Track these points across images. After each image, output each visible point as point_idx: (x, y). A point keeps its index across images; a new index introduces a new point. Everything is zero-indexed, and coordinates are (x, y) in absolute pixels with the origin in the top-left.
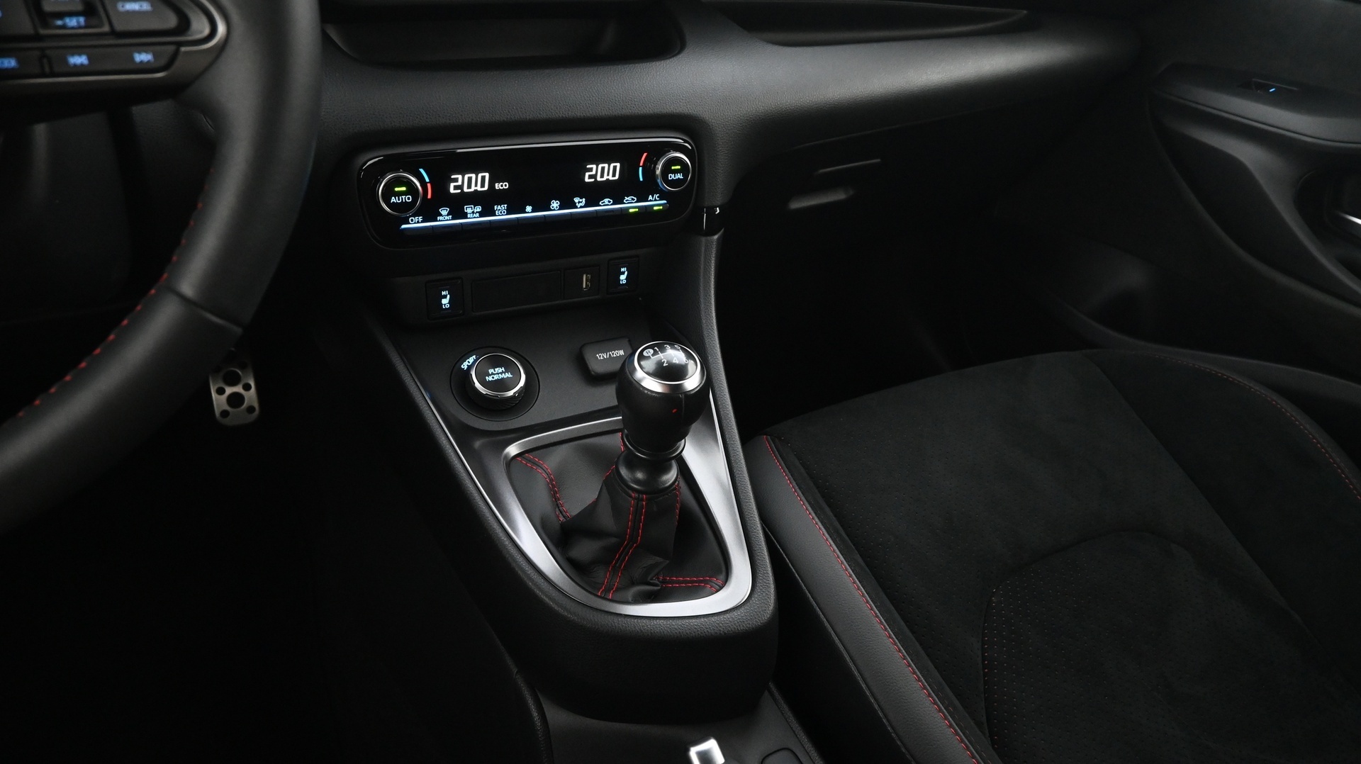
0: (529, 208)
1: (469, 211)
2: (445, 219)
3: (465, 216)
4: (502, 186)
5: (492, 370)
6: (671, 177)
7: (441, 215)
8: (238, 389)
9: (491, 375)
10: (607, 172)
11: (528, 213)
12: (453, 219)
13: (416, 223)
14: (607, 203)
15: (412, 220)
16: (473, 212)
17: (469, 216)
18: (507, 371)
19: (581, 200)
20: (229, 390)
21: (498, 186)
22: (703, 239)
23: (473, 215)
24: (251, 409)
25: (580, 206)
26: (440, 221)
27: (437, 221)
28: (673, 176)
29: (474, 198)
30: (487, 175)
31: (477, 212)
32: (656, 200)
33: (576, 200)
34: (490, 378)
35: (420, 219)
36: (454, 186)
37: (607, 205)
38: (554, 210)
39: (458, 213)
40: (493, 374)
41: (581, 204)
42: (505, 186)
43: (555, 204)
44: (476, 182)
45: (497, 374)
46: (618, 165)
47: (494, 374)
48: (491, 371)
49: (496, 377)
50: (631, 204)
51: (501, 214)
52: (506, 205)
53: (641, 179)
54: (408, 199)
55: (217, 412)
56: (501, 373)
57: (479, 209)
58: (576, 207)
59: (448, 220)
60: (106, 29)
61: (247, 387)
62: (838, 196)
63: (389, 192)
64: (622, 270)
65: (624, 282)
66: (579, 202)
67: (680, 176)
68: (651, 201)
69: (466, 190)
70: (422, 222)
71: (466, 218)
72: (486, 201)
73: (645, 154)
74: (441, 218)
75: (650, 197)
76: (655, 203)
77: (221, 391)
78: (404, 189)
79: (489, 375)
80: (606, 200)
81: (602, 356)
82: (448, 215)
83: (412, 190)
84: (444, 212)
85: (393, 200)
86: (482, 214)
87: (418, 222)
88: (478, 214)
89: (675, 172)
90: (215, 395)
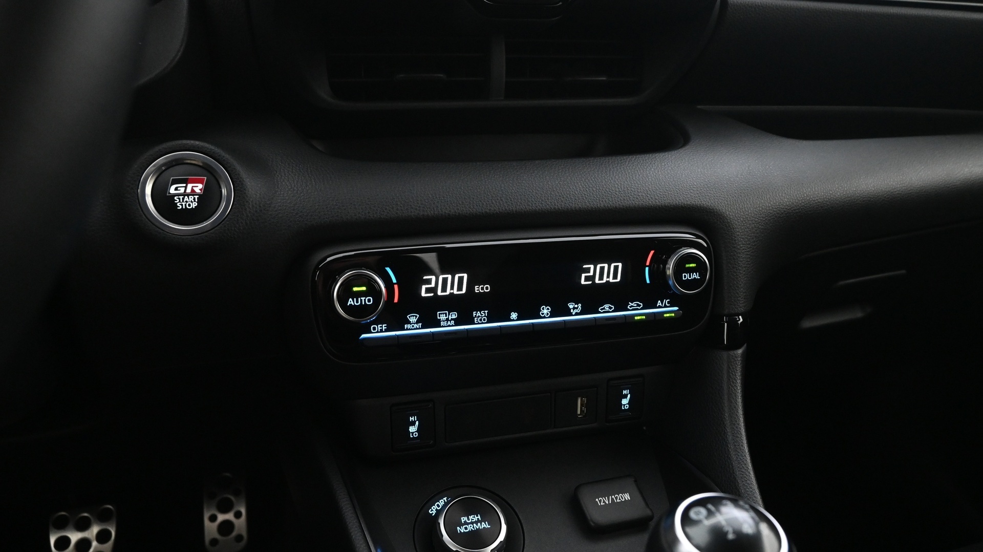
0: (514, 315)
1: (443, 317)
2: (413, 328)
3: (437, 324)
4: (482, 289)
5: (466, 518)
6: (686, 276)
7: (409, 323)
8: (230, 516)
9: (463, 525)
10: (607, 273)
11: (513, 320)
12: (423, 327)
13: (379, 332)
14: (607, 309)
15: (374, 329)
16: (447, 320)
17: (442, 324)
18: (483, 520)
19: (576, 306)
20: (221, 518)
21: (477, 289)
22: (725, 354)
23: (447, 323)
24: (239, 538)
25: (576, 314)
26: (407, 329)
27: (404, 329)
28: (687, 275)
29: (450, 303)
30: (465, 276)
31: (452, 319)
32: (666, 306)
33: (570, 306)
34: (462, 530)
35: (384, 327)
36: (426, 288)
37: (607, 312)
38: (544, 317)
39: (429, 320)
40: (466, 523)
41: (576, 311)
42: (487, 288)
43: (545, 310)
44: (452, 284)
45: (471, 523)
46: (620, 265)
47: (468, 524)
48: (464, 519)
49: (470, 528)
50: (637, 312)
51: (481, 323)
52: (486, 312)
53: (648, 281)
54: (368, 301)
55: (207, 540)
56: (476, 522)
57: (454, 315)
58: (571, 315)
59: (417, 329)
61: (238, 515)
63: (346, 292)
64: (625, 392)
65: (627, 407)
66: (574, 308)
67: (695, 276)
68: (660, 307)
69: (439, 293)
70: (386, 331)
71: (440, 326)
72: (464, 306)
73: (652, 252)
74: (409, 326)
76: (666, 310)
77: (213, 518)
78: (364, 289)
79: (461, 525)
80: (606, 307)
81: (603, 501)
82: (417, 323)
83: (373, 290)
84: (413, 319)
85: (351, 302)
86: (457, 322)
87: (381, 331)
88: (453, 322)
89: (691, 271)
90: (207, 522)
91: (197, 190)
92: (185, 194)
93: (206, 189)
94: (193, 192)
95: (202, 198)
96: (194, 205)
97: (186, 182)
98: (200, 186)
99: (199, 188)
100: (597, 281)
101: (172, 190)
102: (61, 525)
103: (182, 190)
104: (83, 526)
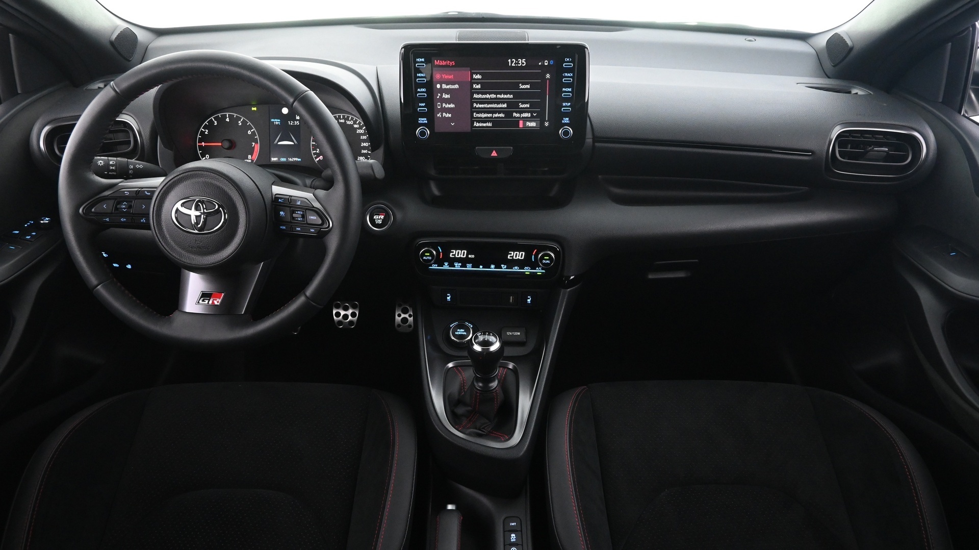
0: (481, 267)
1: (456, 265)
2: (446, 266)
3: (454, 266)
6: (544, 261)
8: (407, 316)
10: (519, 255)
12: (449, 267)
13: (435, 267)
15: (433, 266)
18: (465, 332)
19: (504, 266)
20: (403, 316)
21: (470, 256)
22: (563, 291)
23: (458, 266)
24: (410, 326)
25: (504, 268)
27: (443, 267)
29: (459, 260)
30: (466, 251)
33: (502, 266)
34: (457, 333)
35: (437, 265)
36: (452, 255)
37: (516, 269)
38: (492, 268)
39: (451, 265)
42: (473, 256)
43: (493, 266)
44: (461, 254)
45: (461, 332)
46: (524, 253)
48: (458, 330)
49: (460, 333)
50: (527, 270)
51: (469, 267)
52: (472, 264)
53: (533, 260)
54: (430, 258)
55: (396, 324)
56: (463, 332)
57: (460, 264)
58: (502, 269)
60: (306, 222)
61: (410, 316)
62: (681, 275)
63: (423, 255)
64: (528, 297)
65: (530, 302)
67: (548, 262)
68: (537, 270)
69: (456, 256)
70: (437, 267)
71: (455, 267)
72: (464, 262)
73: (535, 250)
75: (537, 268)
76: (539, 271)
77: (399, 315)
78: (429, 254)
79: (457, 332)
80: (516, 267)
81: (509, 333)
82: (448, 265)
83: (432, 255)
84: (446, 264)
85: (424, 258)
86: (461, 267)
89: (546, 260)
90: (397, 317)
91: (382, 218)
92: (378, 219)
93: (384, 218)
94: (381, 219)
95: (383, 220)
96: (381, 222)
97: (379, 215)
98: (383, 216)
99: (382, 217)
100: (514, 258)
101: (375, 217)
102: (338, 307)
103: (377, 218)
104: (346, 309)
